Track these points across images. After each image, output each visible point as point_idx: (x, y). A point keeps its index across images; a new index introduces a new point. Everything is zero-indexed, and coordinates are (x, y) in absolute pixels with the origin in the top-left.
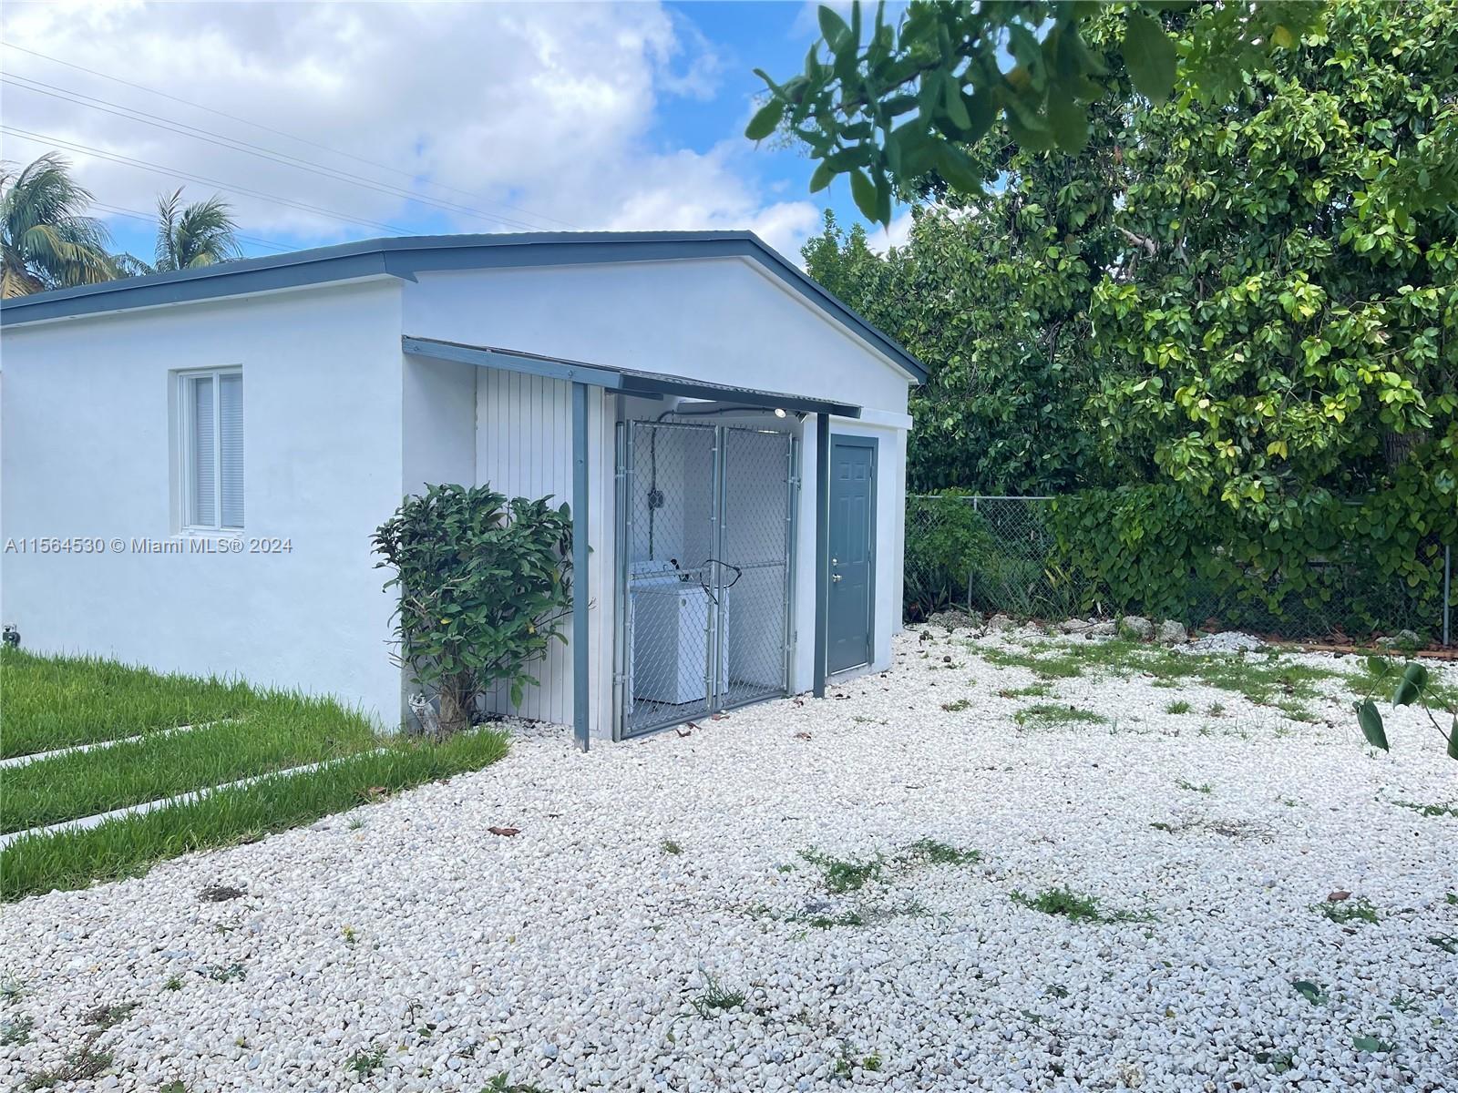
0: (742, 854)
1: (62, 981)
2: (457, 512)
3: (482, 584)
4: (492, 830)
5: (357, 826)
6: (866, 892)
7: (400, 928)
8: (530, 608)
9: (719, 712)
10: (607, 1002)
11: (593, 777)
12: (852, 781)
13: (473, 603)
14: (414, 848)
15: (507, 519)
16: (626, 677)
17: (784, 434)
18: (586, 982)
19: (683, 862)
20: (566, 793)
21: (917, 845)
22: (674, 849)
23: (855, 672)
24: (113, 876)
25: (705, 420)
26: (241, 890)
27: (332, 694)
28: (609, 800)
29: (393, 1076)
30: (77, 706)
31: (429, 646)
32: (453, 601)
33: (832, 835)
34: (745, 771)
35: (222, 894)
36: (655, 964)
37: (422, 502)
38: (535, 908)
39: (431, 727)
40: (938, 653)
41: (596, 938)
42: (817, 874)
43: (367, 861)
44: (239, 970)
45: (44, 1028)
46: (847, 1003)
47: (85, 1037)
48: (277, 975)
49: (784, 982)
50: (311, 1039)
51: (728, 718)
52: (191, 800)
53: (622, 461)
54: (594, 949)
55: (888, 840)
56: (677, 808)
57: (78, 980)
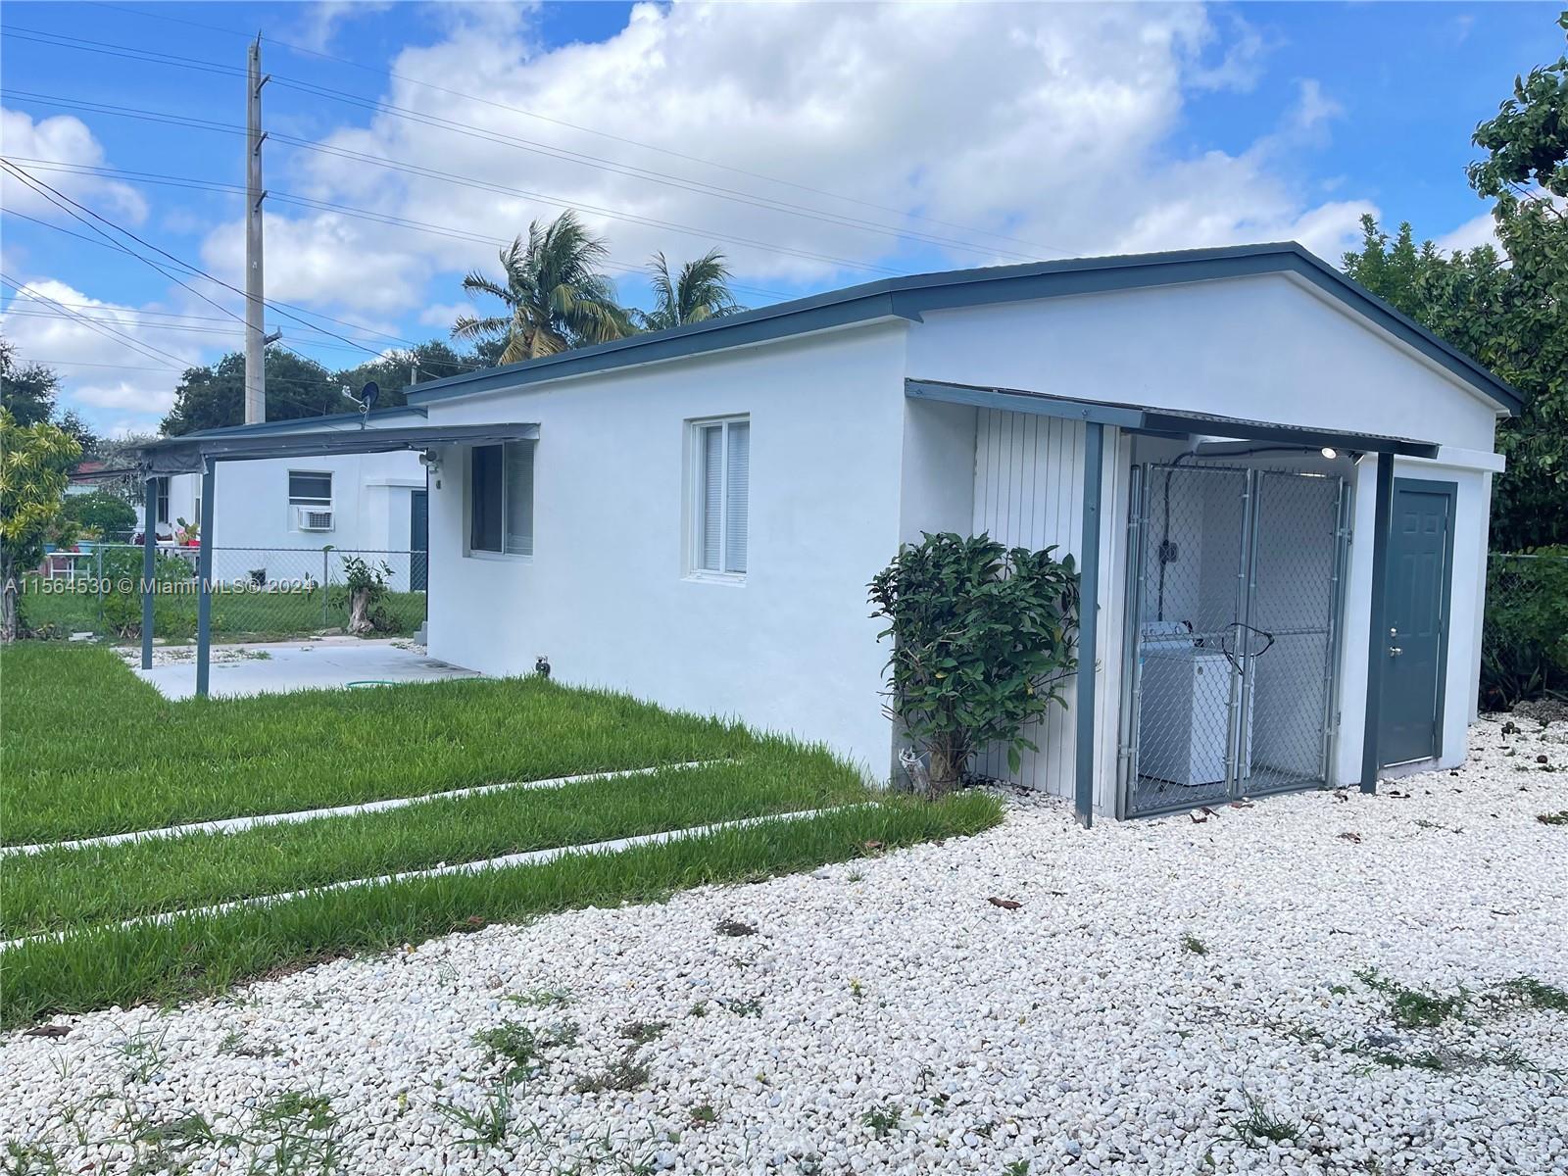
0: (1282, 965)
1: (602, 993)
2: (954, 563)
3: (980, 639)
4: (993, 901)
5: (855, 879)
6: (1446, 1032)
7: (905, 990)
8: (1029, 667)
9: (1240, 799)
10: (1132, 1106)
11: (1098, 856)
12: (1418, 897)
13: (969, 658)
14: (915, 910)
15: (1007, 571)
16: (1133, 750)
17: (1332, 478)
18: (1107, 1080)
19: (1210, 964)
20: (1069, 871)
21: (1513, 983)
22: (1198, 948)
23: (1416, 767)
24: (640, 899)
25: (1236, 462)
26: (753, 928)
27: (824, 742)
28: (1118, 884)
29: (910, 1139)
30: (599, 733)
31: (921, 701)
32: (948, 654)
33: (1397, 958)
34: (1278, 870)
35: (737, 930)
36: (1185, 1074)
37: (918, 551)
38: (1044, 990)
39: (920, 784)
40: (1529, 751)
41: (1113, 1033)
42: (1381, 1003)
43: (868, 915)
44: (755, 1006)
45: (588, 1036)
46: (1426, 1158)
47: (623, 1049)
48: (791, 1018)
49: (1347, 1121)
50: (826, 1087)
51: (1251, 806)
52: (703, 835)
53: (1136, 508)
54: (1112, 1046)
55: (1473, 972)
56: (1198, 903)
57: (614, 993)
